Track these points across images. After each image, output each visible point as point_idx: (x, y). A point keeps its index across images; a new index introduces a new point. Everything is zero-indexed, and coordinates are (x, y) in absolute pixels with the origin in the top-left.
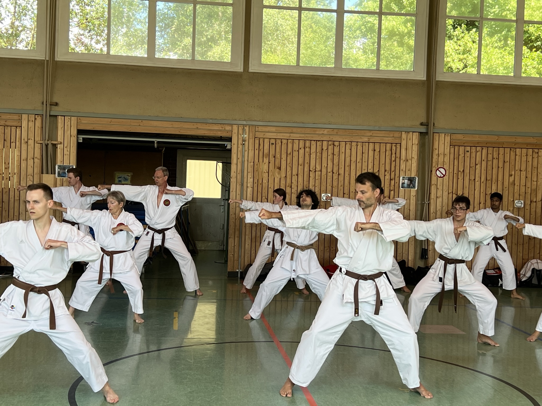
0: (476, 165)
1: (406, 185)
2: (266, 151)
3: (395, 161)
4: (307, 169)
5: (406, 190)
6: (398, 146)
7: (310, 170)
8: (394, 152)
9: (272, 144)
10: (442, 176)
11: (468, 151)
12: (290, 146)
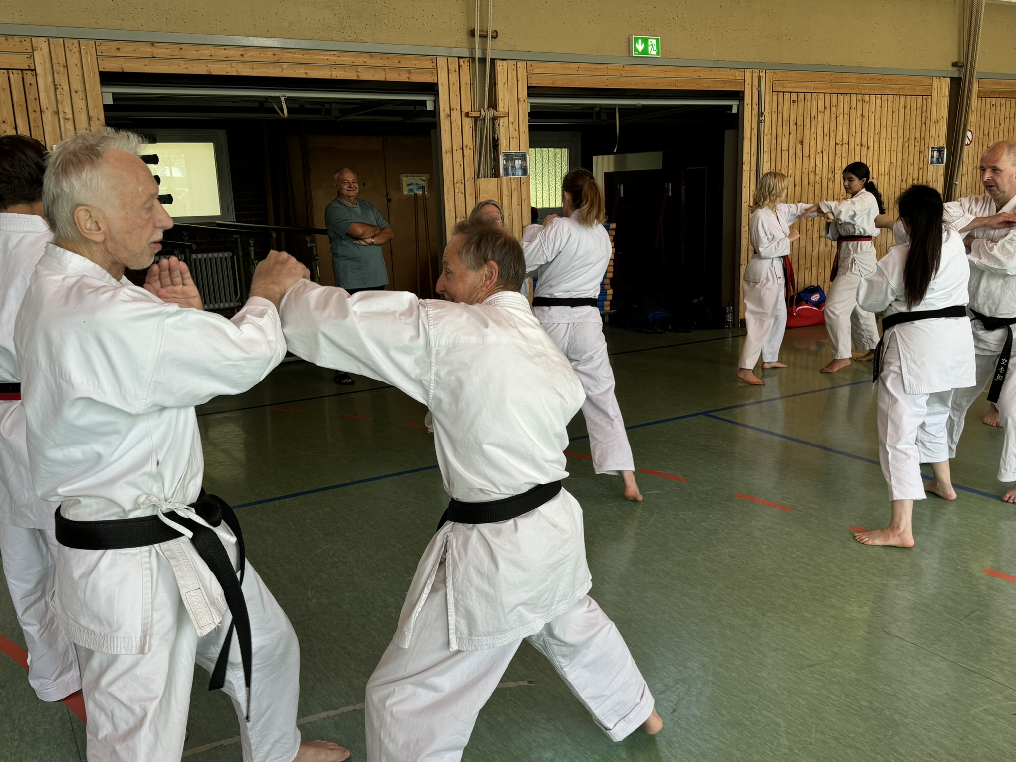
0: (1000, 124)
1: (934, 159)
2: (786, 115)
3: (925, 123)
4: (833, 143)
5: (935, 167)
6: (929, 100)
7: (837, 144)
8: (924, 110)
9: (794, 101)
10: (969, 143)
11: (993, 105)
12: (814, 102)
